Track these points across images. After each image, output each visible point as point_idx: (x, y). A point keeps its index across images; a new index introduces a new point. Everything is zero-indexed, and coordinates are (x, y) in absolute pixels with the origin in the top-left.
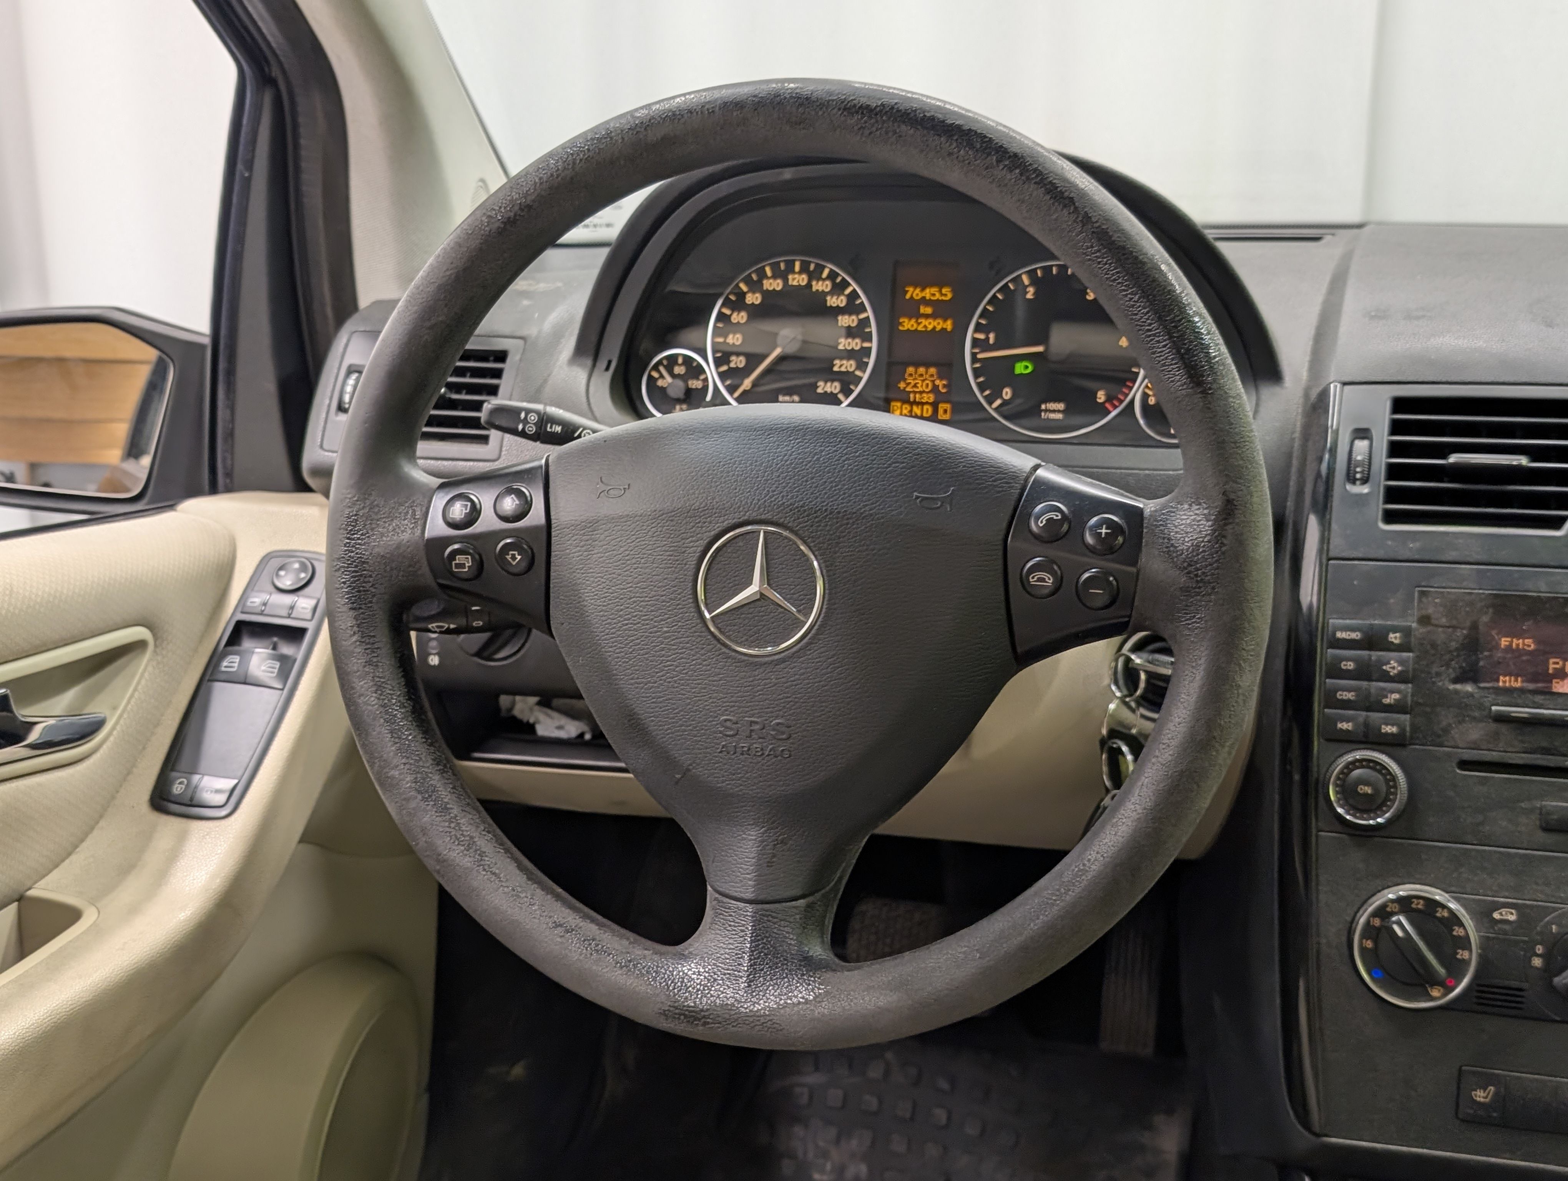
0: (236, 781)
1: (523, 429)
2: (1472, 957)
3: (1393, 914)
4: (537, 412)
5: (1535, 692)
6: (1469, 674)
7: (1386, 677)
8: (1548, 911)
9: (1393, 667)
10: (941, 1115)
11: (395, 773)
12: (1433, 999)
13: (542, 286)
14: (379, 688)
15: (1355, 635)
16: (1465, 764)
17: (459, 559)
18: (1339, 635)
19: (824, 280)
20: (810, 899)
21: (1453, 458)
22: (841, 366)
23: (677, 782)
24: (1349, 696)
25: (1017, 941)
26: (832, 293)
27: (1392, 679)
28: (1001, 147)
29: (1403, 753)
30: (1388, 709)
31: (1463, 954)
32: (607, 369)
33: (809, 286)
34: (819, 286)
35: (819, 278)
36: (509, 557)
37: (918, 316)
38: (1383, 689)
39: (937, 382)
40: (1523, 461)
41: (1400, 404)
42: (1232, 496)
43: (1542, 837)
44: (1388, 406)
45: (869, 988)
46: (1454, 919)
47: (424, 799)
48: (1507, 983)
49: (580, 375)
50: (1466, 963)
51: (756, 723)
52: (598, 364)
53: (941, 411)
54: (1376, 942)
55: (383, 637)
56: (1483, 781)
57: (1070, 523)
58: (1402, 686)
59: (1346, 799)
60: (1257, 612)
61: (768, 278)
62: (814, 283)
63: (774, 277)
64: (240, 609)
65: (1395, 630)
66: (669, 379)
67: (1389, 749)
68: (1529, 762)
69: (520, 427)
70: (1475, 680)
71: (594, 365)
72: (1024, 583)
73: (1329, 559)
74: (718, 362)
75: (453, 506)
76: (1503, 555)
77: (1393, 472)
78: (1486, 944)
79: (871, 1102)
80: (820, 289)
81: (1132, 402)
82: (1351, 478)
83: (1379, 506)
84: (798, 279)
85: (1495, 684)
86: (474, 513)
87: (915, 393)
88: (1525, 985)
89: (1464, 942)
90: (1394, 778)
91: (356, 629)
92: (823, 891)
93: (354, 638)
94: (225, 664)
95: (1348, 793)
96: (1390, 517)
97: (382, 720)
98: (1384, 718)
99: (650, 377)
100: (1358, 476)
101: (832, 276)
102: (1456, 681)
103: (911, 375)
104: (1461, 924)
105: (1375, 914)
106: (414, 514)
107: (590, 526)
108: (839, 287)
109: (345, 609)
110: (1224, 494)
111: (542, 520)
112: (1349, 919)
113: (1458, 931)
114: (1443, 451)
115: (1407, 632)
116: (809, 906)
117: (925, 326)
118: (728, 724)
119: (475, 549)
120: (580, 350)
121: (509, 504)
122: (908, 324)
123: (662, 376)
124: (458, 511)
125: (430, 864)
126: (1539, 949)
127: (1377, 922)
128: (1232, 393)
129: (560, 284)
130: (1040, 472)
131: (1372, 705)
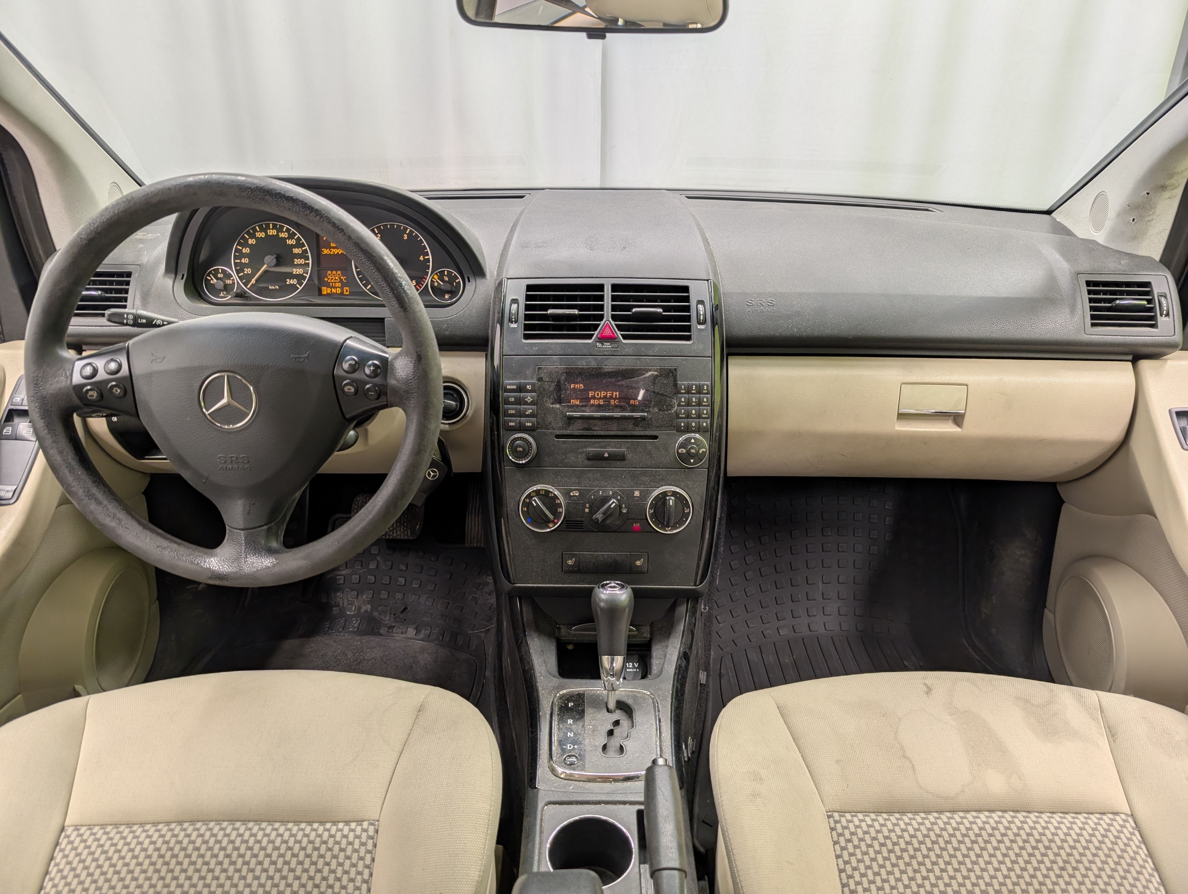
0: (16, 487)
1: (127, 322)
2: (563, 510)
3: (534, 497)
4: (133, 314)
5: (582, 406)
6: (559, 401)
7: (526, 403)
8: (590, 490)
9: (529, 399)
10: (402, 580)
11: (74, 489)
12: (550, 528)
13: (150, 236)
14: (61, 452)
15: (514, 387)
16: (557, 436)
17: (91, 393)
18: (508, 387)
19: (284, 232)
20: (270, 525)
21: (550, 311)
22: (296, 272)
23: (204, 483)
24: (513, 412)
25: (351, 536)
26: (289, 238)
27: (529, 404)
28: (311, 206)
29: (535, 433)
30: (528, 416)
31: (560, 510)
32: (182, 278)
33: (278, 235)
34: (282, 235)
35: (282, 231)
36: (114, 391)
37: (330, 248)
38: (525, 408)
39: (342, 277)
40: (576, 312)
41: (530, 288)
42: (419, 353)
43: (587, 462)
44: (524, 288)
45: (294, 560)
46: (556, 497)
47: (89, 499)
48: (577, 519)
49: (169, 282)
50: (561, 513)
51: (234, 457)
52: (178, 276)
53: (345, 291)
54: (528, 509)
55: (59, 429)
56: (564, 442)
57: (359, 365)
58: (532, 407)
59: (513, 453)
60: (435, 400)
61: (258, 232)
62: (280, 234)
63: (261, 231)
64: (10, 404)
65: (529, 384)
66: (215, 281)
67: (529, 432)
68: (581, 434)
69: (125, 321)
70: (560, 403)
71: (176, 277)
72: (343, 391)
73: (503, 356)
74: (238, 272)
75: (86, 368)
76: (569, 351)
77: (527, 317)
78: (568, 505)
79: (372, 579)
80: (283, 236)
81: (427, 284)
82: (510, 321)
83: (521, 332)
84: (272, 232)
85: (569, 404)
86: (95, 372)
87: (332, 283)
88: (583, 519)
89: (560, 505)
90: (531, 444)
91: (45, 427)
92: (276, 521)
93: (45, 431)
94: (4, 431)
95: (514, 451)
96: (527, 337)
97: (64, 467)
98: (527, 420)
99: (206, 279)
100: (513, 320)
101: (288, 230)
102: (553, 404)
103: (329, 275)
104: (558, 499)
105: (526, 498)
106: (66, 373)
107: (149, 376)
108: (291, 236)
109: (39, 419)
110: (417, 352)
111: (127, 373)
112: (518, 500)
113: (557, 501)
114: (546, 308)
115: (533, 385)
116: (268, 529)
117: (334, 252)
118: (222, 458)
119: (98, 388)
120: (168, 271)
121: (113, 366)
122: (326, 251)
123: (212, 279)
124: (88, 371)
125: (97, 526)
126: (587, 505)
127: (528, 500)
128: (417, 310)
129: (159, 235)
130: (348, 342)
131: (521, 414)
